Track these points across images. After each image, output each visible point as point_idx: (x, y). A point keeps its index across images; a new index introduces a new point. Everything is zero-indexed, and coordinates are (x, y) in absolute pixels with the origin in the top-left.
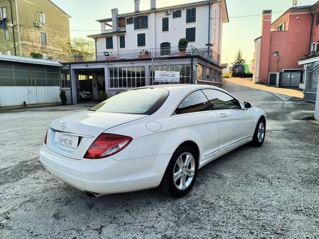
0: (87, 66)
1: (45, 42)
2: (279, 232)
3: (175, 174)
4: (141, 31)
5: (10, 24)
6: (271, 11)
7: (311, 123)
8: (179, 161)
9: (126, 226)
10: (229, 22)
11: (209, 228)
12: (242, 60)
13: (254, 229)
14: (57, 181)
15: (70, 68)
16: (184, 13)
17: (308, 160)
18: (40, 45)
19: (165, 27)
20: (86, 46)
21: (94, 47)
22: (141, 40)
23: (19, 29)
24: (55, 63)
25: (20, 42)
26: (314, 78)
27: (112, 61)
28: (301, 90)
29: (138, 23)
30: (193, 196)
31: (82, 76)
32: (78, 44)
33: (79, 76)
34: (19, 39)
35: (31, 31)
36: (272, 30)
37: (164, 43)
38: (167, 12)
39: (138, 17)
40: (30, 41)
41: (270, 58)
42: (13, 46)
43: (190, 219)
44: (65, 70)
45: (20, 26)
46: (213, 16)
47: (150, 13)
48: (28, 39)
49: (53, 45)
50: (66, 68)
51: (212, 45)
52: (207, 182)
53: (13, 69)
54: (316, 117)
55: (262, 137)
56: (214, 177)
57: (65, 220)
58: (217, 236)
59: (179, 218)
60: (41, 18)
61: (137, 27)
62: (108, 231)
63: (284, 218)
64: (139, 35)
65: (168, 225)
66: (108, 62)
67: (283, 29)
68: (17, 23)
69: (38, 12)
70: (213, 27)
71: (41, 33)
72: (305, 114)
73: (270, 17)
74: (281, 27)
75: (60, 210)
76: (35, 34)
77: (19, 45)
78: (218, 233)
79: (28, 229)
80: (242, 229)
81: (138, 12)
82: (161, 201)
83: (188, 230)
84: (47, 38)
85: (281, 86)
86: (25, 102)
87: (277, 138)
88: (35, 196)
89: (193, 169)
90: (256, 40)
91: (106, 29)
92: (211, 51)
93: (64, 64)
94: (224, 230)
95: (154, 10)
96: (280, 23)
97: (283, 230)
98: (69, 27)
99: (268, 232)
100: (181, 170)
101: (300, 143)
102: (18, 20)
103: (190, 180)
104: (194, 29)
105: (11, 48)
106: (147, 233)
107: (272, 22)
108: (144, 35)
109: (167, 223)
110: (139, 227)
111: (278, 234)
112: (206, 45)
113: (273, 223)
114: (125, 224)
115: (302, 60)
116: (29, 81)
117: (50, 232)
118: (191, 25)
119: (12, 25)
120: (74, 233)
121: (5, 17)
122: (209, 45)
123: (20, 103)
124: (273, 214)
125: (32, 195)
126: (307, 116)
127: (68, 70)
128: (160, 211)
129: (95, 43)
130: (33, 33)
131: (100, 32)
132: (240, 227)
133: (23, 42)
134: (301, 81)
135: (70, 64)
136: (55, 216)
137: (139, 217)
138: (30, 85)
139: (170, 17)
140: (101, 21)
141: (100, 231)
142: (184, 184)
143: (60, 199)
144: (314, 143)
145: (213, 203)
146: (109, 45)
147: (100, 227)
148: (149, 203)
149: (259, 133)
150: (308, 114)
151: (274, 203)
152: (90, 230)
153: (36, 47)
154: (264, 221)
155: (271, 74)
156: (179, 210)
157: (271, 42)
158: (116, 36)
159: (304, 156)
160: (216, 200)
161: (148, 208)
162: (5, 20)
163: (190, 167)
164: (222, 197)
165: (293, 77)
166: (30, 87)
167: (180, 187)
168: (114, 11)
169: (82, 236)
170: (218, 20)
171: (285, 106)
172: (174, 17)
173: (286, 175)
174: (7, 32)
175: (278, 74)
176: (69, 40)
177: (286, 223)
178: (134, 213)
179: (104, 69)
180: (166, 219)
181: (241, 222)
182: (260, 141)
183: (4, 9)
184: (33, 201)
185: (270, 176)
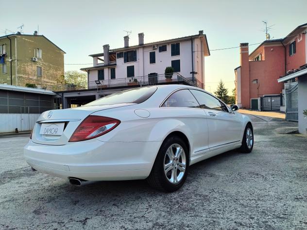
0: (79, 94)
1: (40, 75)
2: (282, 216)
3: (166, 165)
4: (130, 64)
5: (9, 60)
6: (248, 44)
7: (296, 136)
8: (169, 151)
9: (113, 217)
10: (210, 55)
11: (204, 216)
12: (224, 90)
13: (254, 215)
14: (42, 185)
15: (63, 96)
16: (169, 48)
17: (300, 161)
18: (35, 78)
19: (153, 60)
20: (79, 79)
21: (87, 79)
22: (131, 71)
23: (16, 63)
24: (48, 92)
25: (17, 75)
26: (293, 99)
27: (103, 89)
28: (283, 112)
29: (127, 57)
30: (185, 191)
31: (74, 105)
32: (71, 76)
33: (72, 105)
34: (16, 72)
35: (27, 65)
36: (250, 61)
37: (151, 74)
38: (154, 47)
39: (128, 52)
40: (26, 74)
41: (250, 85)
42: (9, 79)
43: (183, 209)
44: (58, 99)
45: (18, 60)
46: (195, 49)
47: (138, 48)
48: (25, 72)
49: (48, 78)
50: (58, 96)
51: (196, 73)
52: (199, 180)
53: (8, 98)
54: (300, 131)
55: (251, 144)
56: (206, 176)
57: (46, 215)
58: (214, 222)
59: (171, 209)
60: (38, 53)
61: (126, 61)
62: (93, 222)
63: (284, 205)
64: (128, 67)
65: (160, 215)
66: (99, 89)
67: (260, 60)
68: (15, 58)
69: (35, 48)
70: (196, 59)
71: (37, 67)
72: (289, 129)
73: (247, 49)
74: (258, 58)
75: (42, 207)
76: (31, 68)
77: (15, 77)
78: (215, 220)
79: (3, 224)
80: (240, 215)
81: (128, 47)
82: (151, 196)
83: (181, 218)
84: (42, 71)
85: (263, 110)
86: (17, 129)
87: (266, 146)
88: (15, 197)
89: (184, 163)
90: (236, 69)
91: (98, 63)
92: (196, 80)
93: (57, 93)
94: (222, 216)
95: (142, 46)
96: (256, 55)
97: (286, 215)
98: (63, 61)
99: (270, 217)
100: (171, 162)
101: (289, 149)
102: (16, 56)
103: (182, 174)
104: (179, 61)
105: (8, 81)
106: (136, 222)
107: (249, 54)
108: (133, 67)
109: (158, 213)
110: (128, 217)
111: (281, 218)
112: (191, 73)
113: (274, 209)
114: (112, 215)
115: (281, 77)
116: (23, 108)
117: (28, 225)
118: (176, 58)
119: (10, 60)
120: (55, 225)
121: (4, 53)
122: (193, 73)
123: (12, 130)
124: (272, 202)
125: (13, 196)
126: (292, 131)
127: (61, 99)
128: (151, 203)
129: (87, 75)
130: (30, 67)
131: (92, 66)
132: (238, 213)
133: (20, 75)
134: (282, 104)
135: (63, 92)
136: (35, 212)
137: (128, 209)
138: (23, 112)
139: (157, 52)
140: (94, 56)
141: (84, 222)
142: (175, 178)
143: (43, 198)
144: (302, 149)
145: (207, 196)
146: (101, 76)
147: (84, 219)
148: (138, 198)
149: (247, 139)
150: (292, 129)
151: (272, 193)
152: (74, 222)
153: (31, 79)
154: (263, 208)
155: (252, 100)
156: (171, 202)
157: (250, 71)
158: (107, 69)
159: (294, 158)
160: (210, 193)
161: (137, 202)
162: (4, 55)
163: (181, 161)
164: (216, 191)
165: (273, 101)
166: (23, 115)
167: (172, 180)
168: (106, 47)
169: (64, 228)
170: (200, 53)
171: (269, 124)
172: (160, 51)
173: (280, 172)
174: (5, 66)
175: (259, 99)
176: (63, 73)
177: (288, 209)
178: (122, 206)
179: (95, 96)
180: (157, 210)
181: (239, 209)
182: (249, 147)
183: (4, 46)
184: (13, 201)
185: (264, 174)
